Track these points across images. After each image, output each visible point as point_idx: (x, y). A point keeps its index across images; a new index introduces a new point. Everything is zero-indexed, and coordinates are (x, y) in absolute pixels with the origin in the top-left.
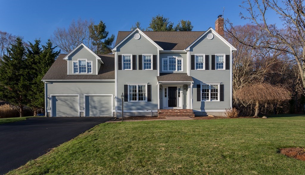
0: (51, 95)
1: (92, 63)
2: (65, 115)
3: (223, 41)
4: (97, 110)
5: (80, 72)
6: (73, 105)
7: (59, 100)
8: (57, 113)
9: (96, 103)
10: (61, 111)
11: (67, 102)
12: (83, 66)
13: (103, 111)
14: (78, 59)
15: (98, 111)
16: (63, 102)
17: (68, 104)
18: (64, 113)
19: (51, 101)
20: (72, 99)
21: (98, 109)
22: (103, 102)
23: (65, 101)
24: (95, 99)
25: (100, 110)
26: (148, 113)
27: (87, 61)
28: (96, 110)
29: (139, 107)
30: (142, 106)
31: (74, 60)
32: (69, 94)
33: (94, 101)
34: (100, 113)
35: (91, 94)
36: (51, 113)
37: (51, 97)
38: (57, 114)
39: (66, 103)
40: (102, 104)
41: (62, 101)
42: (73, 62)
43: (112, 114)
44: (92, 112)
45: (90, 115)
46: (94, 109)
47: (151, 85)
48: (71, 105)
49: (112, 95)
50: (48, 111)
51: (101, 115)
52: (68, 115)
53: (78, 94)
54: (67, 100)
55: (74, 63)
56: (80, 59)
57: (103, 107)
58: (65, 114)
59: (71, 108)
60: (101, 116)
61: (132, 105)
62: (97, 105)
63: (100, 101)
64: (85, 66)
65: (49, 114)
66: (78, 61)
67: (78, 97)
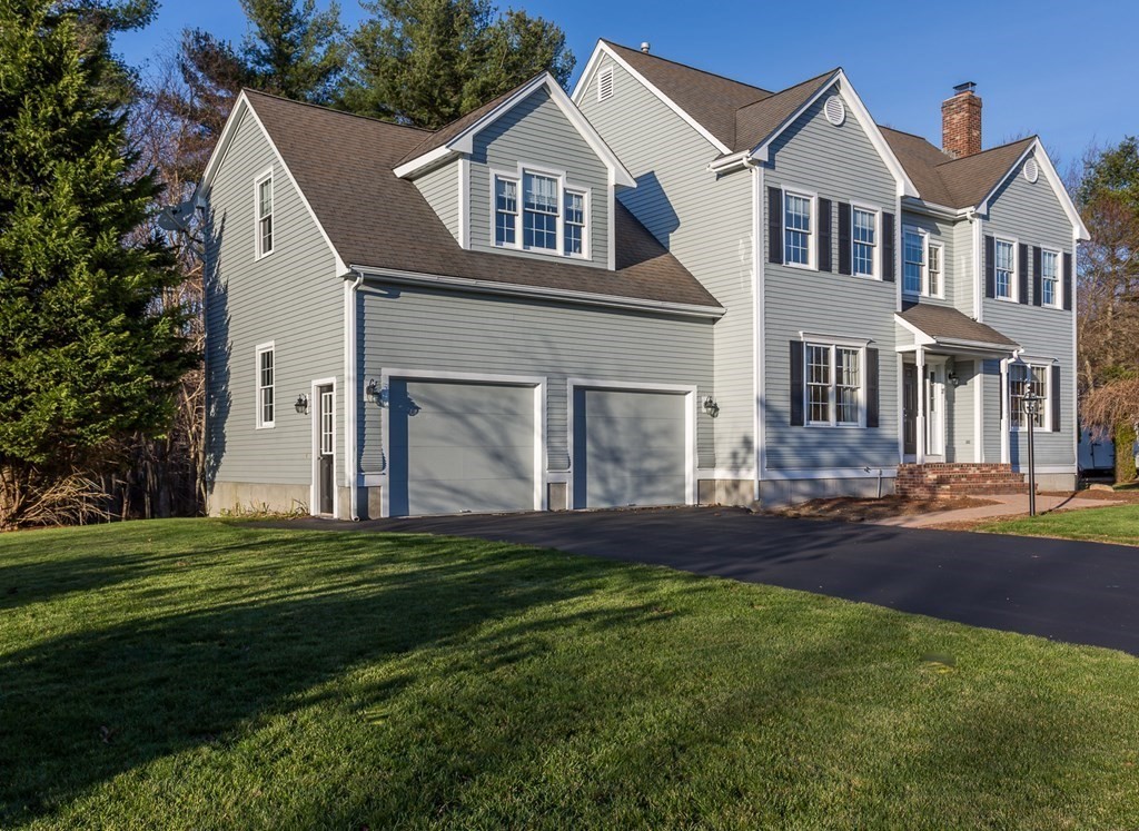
0: (387, 372)
1: (587, 198)
2: (462, 503)
3: (1060, 198)
4: (623, 469)
5: (527, 241)
6: (505, 438)
7: (424, 408)
8: (417, 493)
9: (620, 428)
10: (441, 476)
11: (474, 419)
12: (543, 208)
13: (650, 478)
14: (521, 165)
15: (627, 475)
16: (456, 423)
17: (479, 436)
18: (456, 492)
19: (385, 412)
20: (504, 403)
21: (629, 465)
22: (650, 426)
23: (460, 414)
24: (617, 405)
25: (636, 472)
26: (867, 482)
27: (561, 183)
28: (619, 472)
29: (844, 453)
30: (852, 450)
31: (498, 165)
32: (490, 370)
33: (610, 421)
34: (638, 487)
35: (603, 377)
36: (384, 491)
37: (384, 384)
38: (410, 497)
39: (470, 426)
40: (646, 436)
41: (446, 412)
42: (493, 172)
43: (689, 490)
44: (603, 479)
45: (589, 500)
46: (609, 467)
47: (877, 350)
48: (494, 437)
49: (693, 388)
50: (370, 480)
51: (640, 495)
52: (478, 501)
53: (542, 373)
54: (471, 409)
55: (500, 184)
56: (532, 167)
57: (649, 454)
58: (464, 498)
59: (497, 456)
60: (641, 503)
61: (821, 445)
62: (623, 442)
63: (636, 420)
64: (555, 210)
65: (371, 496)
66: (520, 175)
67: (538, 395)
